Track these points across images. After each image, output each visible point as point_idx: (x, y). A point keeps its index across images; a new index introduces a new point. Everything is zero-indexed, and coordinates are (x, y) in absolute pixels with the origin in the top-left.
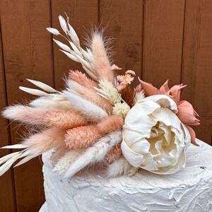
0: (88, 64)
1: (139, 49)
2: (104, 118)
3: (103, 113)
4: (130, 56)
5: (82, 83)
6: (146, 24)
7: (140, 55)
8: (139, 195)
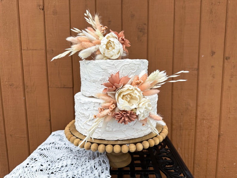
0: (94, 25)
1: (146, 27)
2: (95, 40)
3: (95, 39)
4: (140, 31)
5: (90, 30)
6: (150, 12)
7: (146, 31)
8: (103, 63)
